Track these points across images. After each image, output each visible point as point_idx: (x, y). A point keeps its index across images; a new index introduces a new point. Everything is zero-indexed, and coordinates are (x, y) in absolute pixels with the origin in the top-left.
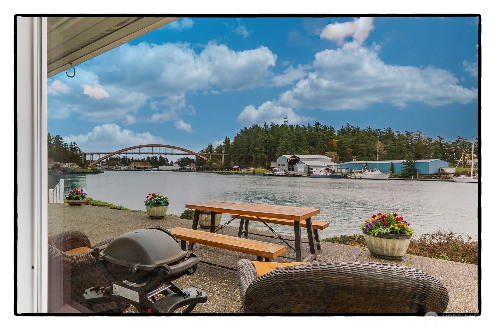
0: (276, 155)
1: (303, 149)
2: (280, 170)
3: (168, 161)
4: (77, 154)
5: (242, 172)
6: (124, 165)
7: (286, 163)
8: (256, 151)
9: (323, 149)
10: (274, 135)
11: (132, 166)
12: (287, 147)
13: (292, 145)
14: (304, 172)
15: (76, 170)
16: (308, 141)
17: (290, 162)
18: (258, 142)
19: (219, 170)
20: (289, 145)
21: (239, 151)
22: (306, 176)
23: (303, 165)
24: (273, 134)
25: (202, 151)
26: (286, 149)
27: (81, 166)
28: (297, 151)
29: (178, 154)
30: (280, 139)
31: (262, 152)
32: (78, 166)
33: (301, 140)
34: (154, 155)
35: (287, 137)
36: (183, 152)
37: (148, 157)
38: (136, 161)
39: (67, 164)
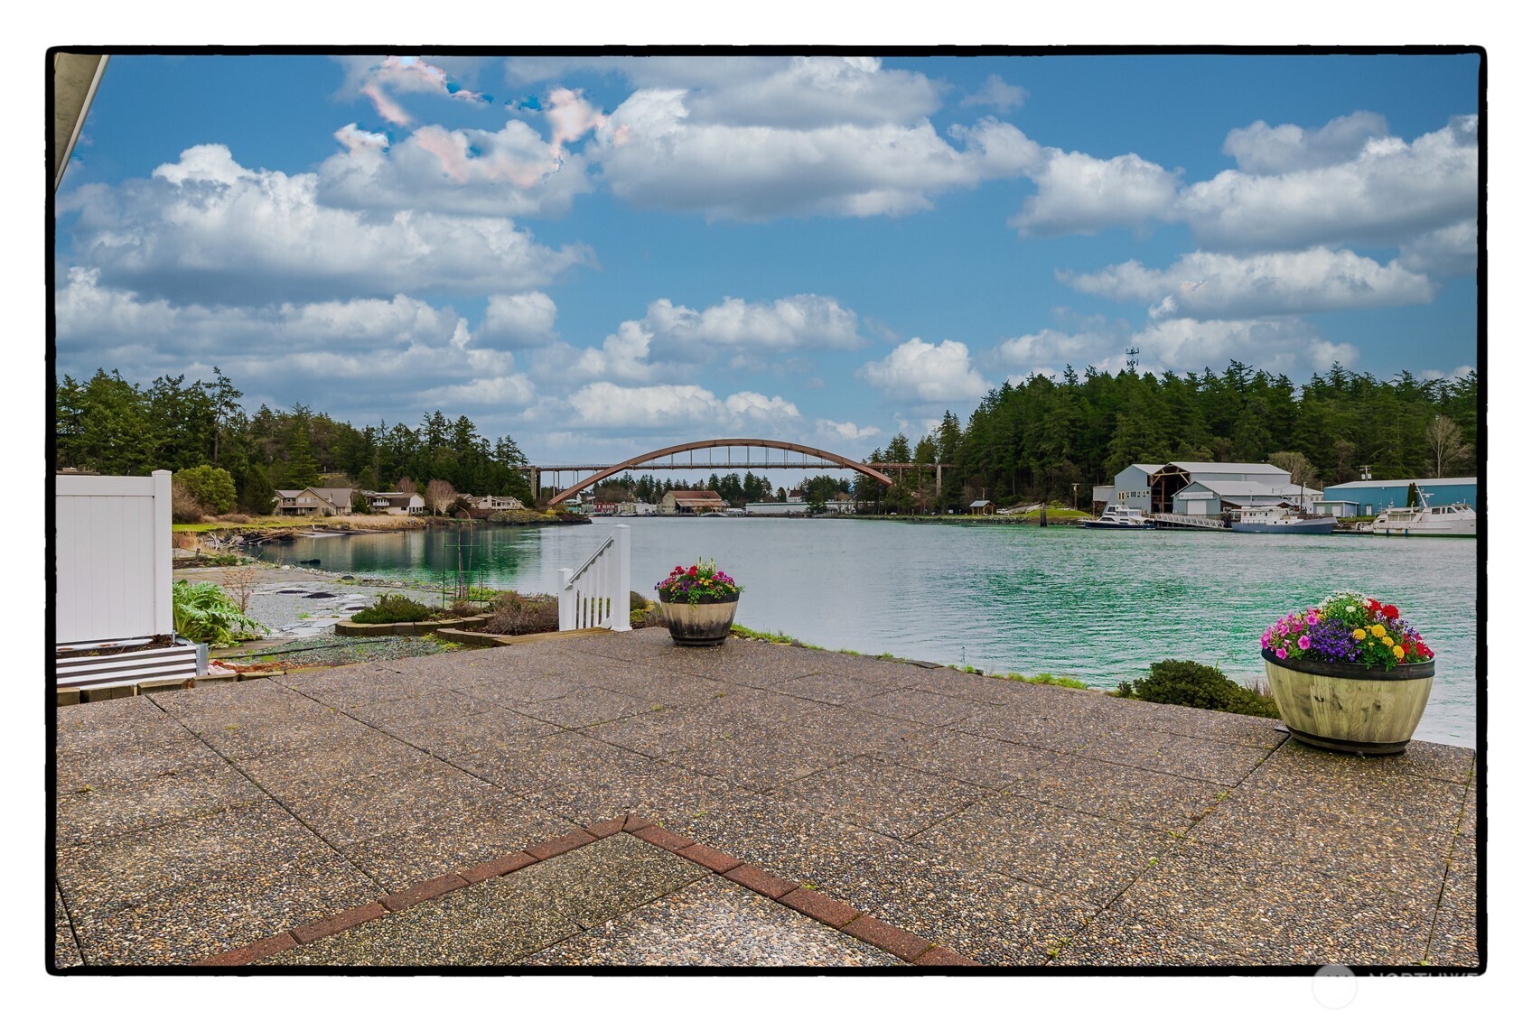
0: (1107, 464)
1: (1192, 444)
2: (1128, 510)
3: (769, 488)
4: (515, 468)
5: (1001, 517)
6: (644, 502)
7: (1145, 490)
8: (1042, 455)
9: (1256, 445)
10: (1100, 402)
11: (669, 501)
12: (1141, 440)
13: (1157, 433)
14: (1209, 516)
15: (516, 516)
16: (1208, 421)
17: (1158, 484)
18: (1047, 426)
19: (928, 514)
20: (1149, 435)
21: (988, 455)
22: (1217, 527)
23: (1202, 495)
24: (1094, 402)
25: (875, 458)
26: (1139, 445)
27: (529, 503)
28: (1172, 451)
29: (804, 467)
30: (1119, 416)
31: (1060, 455)
32: (519, 504)
33: (1185, 417)
34: (731, 472)
35: (1140, 410)
36: (818, 460)
37: (714, 478)
38: (678, 488)
39: (490, 498)
